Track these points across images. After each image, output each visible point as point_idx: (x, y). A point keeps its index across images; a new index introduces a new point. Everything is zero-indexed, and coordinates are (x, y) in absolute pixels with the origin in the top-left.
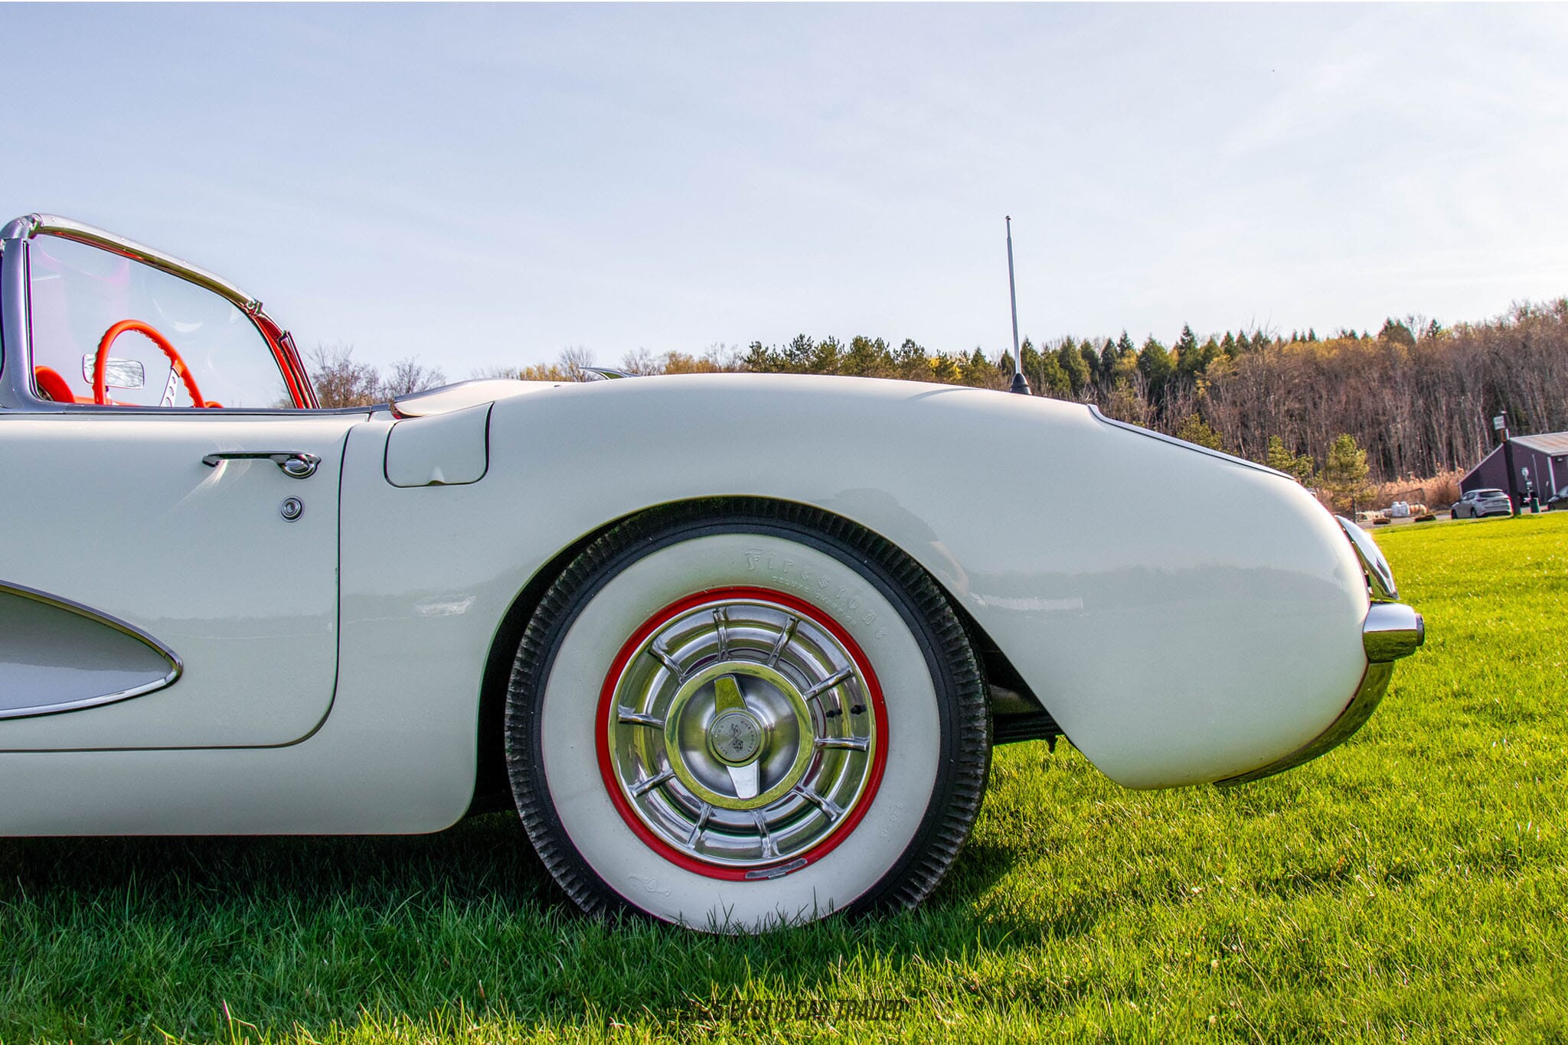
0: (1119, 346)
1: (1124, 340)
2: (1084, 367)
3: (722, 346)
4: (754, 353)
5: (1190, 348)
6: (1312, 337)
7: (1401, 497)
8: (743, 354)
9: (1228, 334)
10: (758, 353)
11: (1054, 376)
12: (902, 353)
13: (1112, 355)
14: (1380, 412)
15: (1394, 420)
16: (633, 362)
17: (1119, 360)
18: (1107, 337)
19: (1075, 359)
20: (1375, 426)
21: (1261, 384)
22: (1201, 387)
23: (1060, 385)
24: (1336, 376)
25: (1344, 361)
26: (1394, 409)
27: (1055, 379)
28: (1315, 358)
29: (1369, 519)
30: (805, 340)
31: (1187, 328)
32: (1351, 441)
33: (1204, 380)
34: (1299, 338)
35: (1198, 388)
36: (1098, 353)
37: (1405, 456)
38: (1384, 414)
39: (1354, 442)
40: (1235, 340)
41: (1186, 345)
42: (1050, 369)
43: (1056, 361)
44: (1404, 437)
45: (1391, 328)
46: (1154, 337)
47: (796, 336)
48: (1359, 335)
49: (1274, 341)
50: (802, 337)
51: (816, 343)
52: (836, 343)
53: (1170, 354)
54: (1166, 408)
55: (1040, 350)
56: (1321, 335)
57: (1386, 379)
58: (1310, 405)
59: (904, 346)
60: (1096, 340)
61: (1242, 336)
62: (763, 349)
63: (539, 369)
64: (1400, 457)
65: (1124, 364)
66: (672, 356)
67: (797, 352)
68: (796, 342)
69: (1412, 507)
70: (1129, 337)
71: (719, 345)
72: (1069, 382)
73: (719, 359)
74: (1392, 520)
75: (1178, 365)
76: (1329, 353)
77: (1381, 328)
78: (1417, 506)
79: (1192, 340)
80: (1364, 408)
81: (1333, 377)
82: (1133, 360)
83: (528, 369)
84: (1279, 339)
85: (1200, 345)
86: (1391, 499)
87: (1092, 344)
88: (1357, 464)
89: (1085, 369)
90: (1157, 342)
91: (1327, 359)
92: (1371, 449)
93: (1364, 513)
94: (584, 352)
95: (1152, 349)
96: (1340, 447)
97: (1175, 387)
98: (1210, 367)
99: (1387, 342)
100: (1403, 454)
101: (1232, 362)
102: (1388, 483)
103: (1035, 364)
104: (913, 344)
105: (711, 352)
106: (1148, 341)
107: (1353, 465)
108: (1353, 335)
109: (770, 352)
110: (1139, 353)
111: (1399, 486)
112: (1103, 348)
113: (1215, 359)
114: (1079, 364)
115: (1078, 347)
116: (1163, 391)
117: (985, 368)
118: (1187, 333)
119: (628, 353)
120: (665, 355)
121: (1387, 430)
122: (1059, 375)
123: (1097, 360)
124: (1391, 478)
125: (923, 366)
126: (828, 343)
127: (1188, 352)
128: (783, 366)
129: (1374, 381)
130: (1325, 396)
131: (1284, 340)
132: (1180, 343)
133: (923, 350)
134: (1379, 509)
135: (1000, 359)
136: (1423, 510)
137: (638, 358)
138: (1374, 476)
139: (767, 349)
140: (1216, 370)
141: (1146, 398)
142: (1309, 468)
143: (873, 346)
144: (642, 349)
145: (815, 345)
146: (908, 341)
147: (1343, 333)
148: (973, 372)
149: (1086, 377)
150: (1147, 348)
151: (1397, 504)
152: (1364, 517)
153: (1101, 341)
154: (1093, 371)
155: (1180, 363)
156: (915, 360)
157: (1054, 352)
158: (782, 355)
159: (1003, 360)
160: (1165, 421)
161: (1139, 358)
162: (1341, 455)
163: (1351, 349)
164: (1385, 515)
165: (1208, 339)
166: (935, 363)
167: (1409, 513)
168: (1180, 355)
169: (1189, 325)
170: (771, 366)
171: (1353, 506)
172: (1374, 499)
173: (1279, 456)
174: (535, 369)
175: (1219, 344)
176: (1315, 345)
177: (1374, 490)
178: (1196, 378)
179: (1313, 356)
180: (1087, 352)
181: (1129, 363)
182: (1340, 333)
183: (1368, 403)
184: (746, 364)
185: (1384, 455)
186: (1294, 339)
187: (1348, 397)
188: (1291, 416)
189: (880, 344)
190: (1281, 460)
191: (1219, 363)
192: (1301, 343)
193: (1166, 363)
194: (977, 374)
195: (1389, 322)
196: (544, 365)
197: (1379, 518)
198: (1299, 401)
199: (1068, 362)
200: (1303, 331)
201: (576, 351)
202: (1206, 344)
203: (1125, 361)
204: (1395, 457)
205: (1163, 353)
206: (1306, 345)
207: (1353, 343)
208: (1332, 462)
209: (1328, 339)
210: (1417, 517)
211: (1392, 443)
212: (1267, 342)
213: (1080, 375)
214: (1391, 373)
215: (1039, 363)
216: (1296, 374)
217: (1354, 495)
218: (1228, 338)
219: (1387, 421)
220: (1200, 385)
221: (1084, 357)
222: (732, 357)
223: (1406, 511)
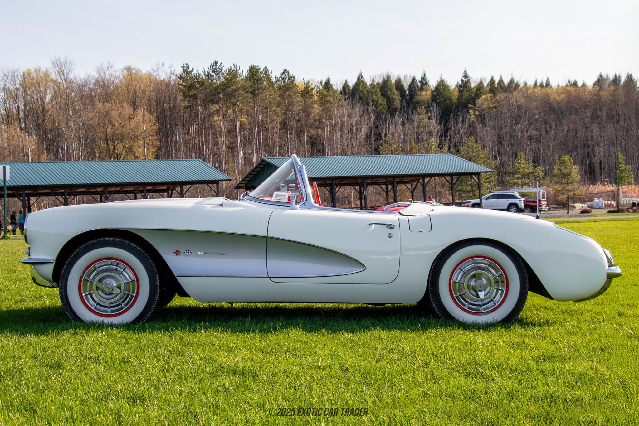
0: (420, 82)
1: (423, 78)
2: (396, 96)
3: (163, 65)
4: (184, 72)
5: (466, 87)
6: (548, 84)
7: (599, 195)
8: (176, 72)
9: (492, 78)
10: (187, 72)
11: (377, 102)
12: (281, 79)
13: (415, 89)
14: (590, 138)
15: (598, 145)
16: (102, 72)
17: (419, 93)
18: (412, 75)
19: (391, 89)
20: (586, 148)
21: (513, 118)
22: (472, 115)
23: (381, 107)
24: (562, 112)
25: (568, 103)
26: (599, 138)
27: (377, 104)
28: (549, 99)
29: (577, 208)
30: (218, 65)
31: (465, 72)
32: (570, 160)
33: (475, 110)
34: (538, 84)
35: (470, 116)
36: (406, 87)
37: (604, 169)
38: (592, 140)
39: (572, 160)
40: (496, 83)
41: (464, 85)
42: (375, 97)
43: (378, 90)
44: (604, 157)
45: (602, 80)
46: (443, 78)
47: (213, 62)
48: (580, 84)
49: (522, 85)
50: (216, 63)
51: (226, 68)
52: (238, 69)
53: (453, 91)
54: (451, 129)
55: (368, 82)
56: (554, 84)
57: (595, 117)
58: (543, 133)
59: (282, 74)
60: (405, 77)
61: (501, 81)
62: (190, 69)
63: (36, 70)
64: (601, 169)
65: (422, 96)
66: (129, 69)
67: (213, 74)
68: (212, 66)
69: (606, 202)
70: (427, 76)
71: (161, 64)
72: (386, 106)
73: (160, 74)
74: (593, 210)
75: (458, 99)
76: (559, 97)
77: (595, 79)
78: (609, 202)
79: (468, 81)
80: (579, 134)
81: (560, 113)
82: (429, 93)
83: (29, 70)
84: (526, 84)
85: (473, 85)
86: (592, 196)
87: (402, 79)
88: (573, 174)
89: (397, 98)
90: (445, 80)
91: (557, 101)
92: (582, 163)
93: (574, 205)
94: (68, 61)
95: (442, 86)
96: (563, 163)
97: (457, 115)
98: (479, 102)
99: (599, 91)
100: (602, 167)
101: (494, 99)
102: (591, 186)
103: (365, 92)
104: (288, 73)
105: (155, 68)
106: (439, 80)
107: (570, 174)
108: (575, 84)
109: (195, 72)
110: (433, 89)
111: (599, 188)
112: (409, 83)
113: (484, 97)
114: (393, 94)
115: (393, 81)
116: (449, 118)
117: (334, 93)
118: (466, 76)
119: (99, 65)
120: (124, 68)
121: (593, 151)
122: (380, 101)
123: (405, 91)
124: (593, 182)
125: (293, 90)
126: (233, 68)
127: (465, 90)
128: (203, 83)
129: (587, 118)
130: (554, 127)
131: (528, 85)
132: (460, 83)
133: (294, 78)
134: (584, 202)
135: (342, 87)
136: (613, 205)
137: (105, 69)
138: (582, 182)
139: (193, 69)
140: (483, 104)
141: (438, 121)
142: (542, 174)
143: (261, 72)
144: (108, 63)
145: (224, 69)
146: (285, 71)
147: (569, 82)
148: (325, 96)
149: (397, 103)
150: (438, 85)
151: (596, 200)
152: (574, 207)
153: (408, 78)
154: (402, 99)
155: (460, 97)
156: (288, 85)
157: (378, 84)
158: (203, 75)
159: (344, 88)
160: (449, 137)
161: (433, 92)
162: (563, 168)
163: (573, 95)
164: (588, 207)
165: (479, 81)
166: (301, 87)
167: (604, 206)
168: (460, 91)
169: (467, 70)
170: (195, 82)
171: (568, 201)
172: (581, 197)
173: (523, 166)
174: (33, 70)
175: (485, 85)
176: (550, 90)
177: (582, 190)
178: (469, 109)
179: (548, 98)
180: (399, 85)
181: (426, 95)
182: (567, 82)
183: (581, 133)
184: (178, 79)
185: (590, 167)
186: (536, 85)
187: (569, 127)
188: (531, 139)
189: (266, 71)
190: (524, 168)
191: (486, 99)
192: (540, 88)
193: (450, 97)
194: (329, 98)
195: (601, 76)
196: (40, 68)
197: (584, 209)
198: (537, 129)
199: (387, 92)
200: (541, 79)
201: (63, 60)
202: (476, 84)
203: (424, 93)
204: (597, 169)
205: (448, 90)
206: (543, 90)
207: (575, 90)
208: (556, 171)
209: (558, 86)
210: (609, 209)
211: (596, 160)
212: (517, 85)
213: (394, 101)
214: (599, 113)
215: (367, 91)
216: (537, 112)
217: (569, 193)
218: (492, 81)
219: (594, 145)
220: (472, 113)
221: (397, 89)
222: (169, 73)
223: (602, 205)
